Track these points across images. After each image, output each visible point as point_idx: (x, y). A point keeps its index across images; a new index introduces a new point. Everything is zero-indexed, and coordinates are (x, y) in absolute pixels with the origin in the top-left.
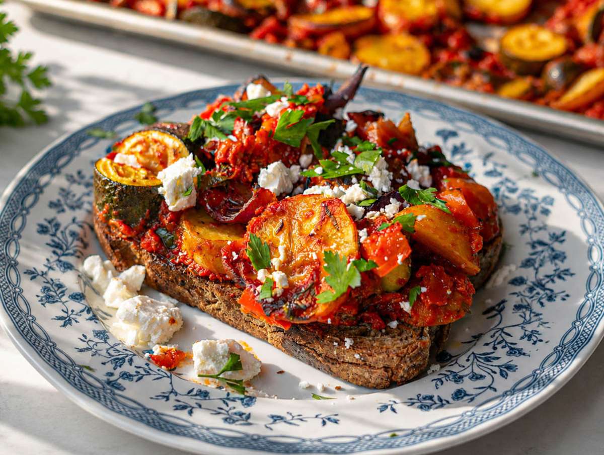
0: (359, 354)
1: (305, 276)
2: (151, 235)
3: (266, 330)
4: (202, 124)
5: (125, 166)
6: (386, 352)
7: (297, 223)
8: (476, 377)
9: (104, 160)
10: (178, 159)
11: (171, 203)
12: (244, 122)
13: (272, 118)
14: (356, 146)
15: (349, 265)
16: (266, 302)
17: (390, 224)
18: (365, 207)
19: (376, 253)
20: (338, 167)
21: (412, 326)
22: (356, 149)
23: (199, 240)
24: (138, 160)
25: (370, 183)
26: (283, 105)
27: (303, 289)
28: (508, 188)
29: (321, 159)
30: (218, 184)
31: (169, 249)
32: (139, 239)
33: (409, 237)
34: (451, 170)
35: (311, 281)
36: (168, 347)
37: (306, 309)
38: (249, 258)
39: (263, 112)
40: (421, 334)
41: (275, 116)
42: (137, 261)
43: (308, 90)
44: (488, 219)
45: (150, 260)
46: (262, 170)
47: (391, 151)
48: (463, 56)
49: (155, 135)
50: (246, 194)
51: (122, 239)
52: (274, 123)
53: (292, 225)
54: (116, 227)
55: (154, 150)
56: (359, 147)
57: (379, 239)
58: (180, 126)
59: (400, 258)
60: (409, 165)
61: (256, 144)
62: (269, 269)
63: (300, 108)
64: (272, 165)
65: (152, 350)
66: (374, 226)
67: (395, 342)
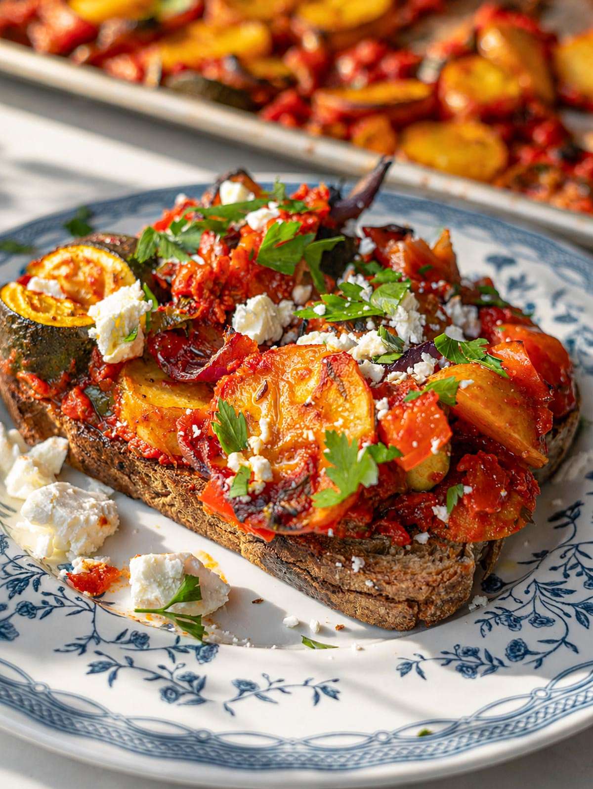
0: (372, 580)
1: (297, 465)
2: (77, 396)
3: (238, 538)
4: (155, 237)
5: (43, 296)
6: (411, 579)
7: (287, 386)
8: (540, 621)
9: (14, 285)
10: (119, 288)
11: (106, 351)
12: (215, 237)
13: (255, 231)
14: (374, 274)
15: (361, 453)
16: (240, 502)
17: (421, 393)
18: (385, 365)
19: (400, 434)
20: (347, 305)
21: (449, 541)
22: (374, 280)
23: (145, 406)
24: (62, 288)
25: (394, 329)
26: (271, 214)
27: (294, 485)
28: (586, 339)
29: (323, 294)
30: (175, 324)
31: (102, 417)
32: (60, 401)
33: (448, 413)
34: (507, 313)
35: (306, 472)
36: (95, 562)
37: (297, 515)
38: (216, 436)
39: (242, 222)
40: (462, 554)
41: (259, 229)
42: (56, 431)
43: (307, 193)
44: (561, 386)
45: (74, 432)
46: (239, 307)
47: (423, 284)
48: (553, 156)
49: (87, 252)
50: (215, 340)
51: (35, 399)
52: (258, 239)
53: (279, 389)
54: (27, 383)
55: (85, 274)
56: (379, 276)
57: (406, 415)
58: (124, 239)
59: (435, 444)
60: (449, 305)
61: (231, 268)
62: (245, 452)
63: (295, 219)
64: (253, 299)
65: (71, 565)
66: (398, 394)
67: (425, 565)
